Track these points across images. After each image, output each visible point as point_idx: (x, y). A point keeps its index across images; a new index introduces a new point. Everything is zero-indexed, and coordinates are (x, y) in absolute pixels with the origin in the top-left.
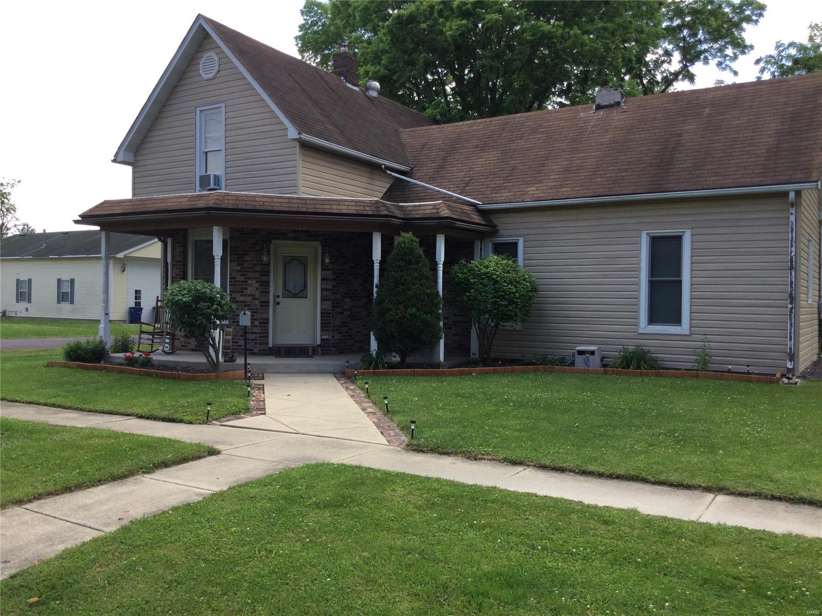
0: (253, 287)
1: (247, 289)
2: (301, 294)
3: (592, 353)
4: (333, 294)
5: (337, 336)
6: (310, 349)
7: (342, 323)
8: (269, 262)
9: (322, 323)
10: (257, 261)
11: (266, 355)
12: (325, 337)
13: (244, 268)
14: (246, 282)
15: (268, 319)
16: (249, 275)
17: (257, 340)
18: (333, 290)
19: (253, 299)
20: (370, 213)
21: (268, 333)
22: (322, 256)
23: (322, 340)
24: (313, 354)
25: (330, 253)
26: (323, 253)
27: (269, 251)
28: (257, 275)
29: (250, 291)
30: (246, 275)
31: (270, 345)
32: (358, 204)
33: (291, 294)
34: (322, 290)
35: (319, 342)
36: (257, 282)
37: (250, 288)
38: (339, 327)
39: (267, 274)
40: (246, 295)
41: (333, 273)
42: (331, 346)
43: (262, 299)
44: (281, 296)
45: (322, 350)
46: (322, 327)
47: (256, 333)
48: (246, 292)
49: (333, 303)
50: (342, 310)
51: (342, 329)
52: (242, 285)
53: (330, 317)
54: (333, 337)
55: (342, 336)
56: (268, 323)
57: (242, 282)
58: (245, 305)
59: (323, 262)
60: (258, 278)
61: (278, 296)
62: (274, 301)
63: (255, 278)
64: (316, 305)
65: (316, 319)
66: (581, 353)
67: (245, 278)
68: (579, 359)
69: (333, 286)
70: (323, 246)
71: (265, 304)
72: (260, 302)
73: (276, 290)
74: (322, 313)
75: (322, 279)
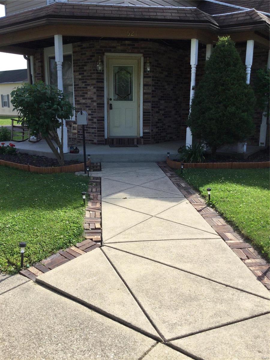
0: (91, 92)
1: (87, 93)
2: (128, 97)
4: (153, 97)
5: (155, 130)
6: (135, 140)
7: (159, 120)
8: (103, 71)
9: (144, 120)
10: (94, 70)
11: (103, 144)
12: (146, 131)
13: (84, 77)
14: (86, 88)
15: (104, 117)
16: (89, 82)
17: (96, 133)
18: (153, 94)
19: (92, 101)
20: (191, 19)
21: (104, 128)
22: (144, 66)
23: (144, 133)
24: (138, 144)
25: (150, 63)
26: (145, 63)
27: (102, 62)
28: (94, 82)
29: (89, 94)
30: (86, 82)
31: (106, 137)
32: (179, 12)
33: (119, 96)
35: (141, 135)
36: (94, 88)
37: (89, 93)
38: (157, 123)
40: (86, 99)
41: (153, 80)
42: (151, 137)
43: (99, 101)
44: (113, 99)
45: (144, 141)
46: (144, 123)
47: (95, 128)
48: (86, 96)
49: (152, 104)
50: (159, 110)
51: (159, 125)
52: (83, 91)
53: (150, 115)
54: (152, 131)
55: (159, 130)
56: (104, 120)
57: (83, 88)
58: (87, 107)
59: (145, 71)
60: (95, 84)
61: (111, 99)
62: (108, 103)
63: (93, 85)
64: (139, 106)
65: (139, 117)
67: (85, 85)
69: (153, 91)
70: (145, 57)
71: (101, 106)
72: (97, 104)
73: (109, 94)
74: (144, 112)
75: (144, 85)
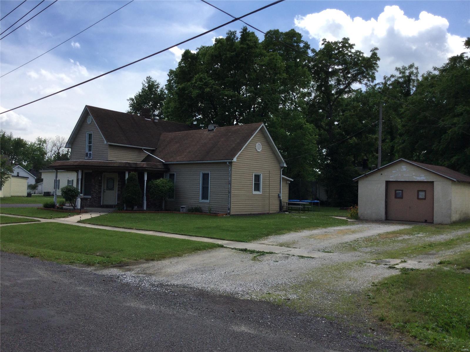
0: (97, 187)
2: (112, 189)
3: (184, 208)
4: (121, 189)
5: (122, 202)
6: (114, 206)
8: (102, 179)
9: (118, 198)
10: (98, 179)
11: (99, 207)
12: (119, 202)
13: (95, 181)
14: (95, 185)
16: (96, 183)
17: (97, 203)
19: (97, 190)
21: (101, 201)
23: (117, 203)
26: (118, 177)
27: (102, 176)
28: (98, 183)
31: (101, 204)
33: (109, 189)
34: (118, 188)
35: (116, 204)
36: (98, 185)
38: (123, 199)
39: (101, 183)
42: (120, 205)
43: (99, 191)
45: (117, 206)
47: (97, 201)
48: (95, 188)
49: (121, 192)
53: (120, 196)
56: (101, 198)
58: (95, 192)
59: (118, 179)
61: (105, 190)
62: (103, 191)
64: (116, 193)
65: (116, 197)
66: (182, 208)
68: (181, 209)
69: (121, 187)
70: (118, 175)
71: (100, 192)
73: (104, 188)
74: (118, 195)
75: (118, 185)
